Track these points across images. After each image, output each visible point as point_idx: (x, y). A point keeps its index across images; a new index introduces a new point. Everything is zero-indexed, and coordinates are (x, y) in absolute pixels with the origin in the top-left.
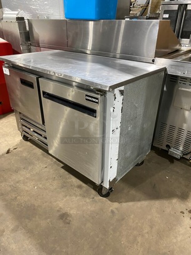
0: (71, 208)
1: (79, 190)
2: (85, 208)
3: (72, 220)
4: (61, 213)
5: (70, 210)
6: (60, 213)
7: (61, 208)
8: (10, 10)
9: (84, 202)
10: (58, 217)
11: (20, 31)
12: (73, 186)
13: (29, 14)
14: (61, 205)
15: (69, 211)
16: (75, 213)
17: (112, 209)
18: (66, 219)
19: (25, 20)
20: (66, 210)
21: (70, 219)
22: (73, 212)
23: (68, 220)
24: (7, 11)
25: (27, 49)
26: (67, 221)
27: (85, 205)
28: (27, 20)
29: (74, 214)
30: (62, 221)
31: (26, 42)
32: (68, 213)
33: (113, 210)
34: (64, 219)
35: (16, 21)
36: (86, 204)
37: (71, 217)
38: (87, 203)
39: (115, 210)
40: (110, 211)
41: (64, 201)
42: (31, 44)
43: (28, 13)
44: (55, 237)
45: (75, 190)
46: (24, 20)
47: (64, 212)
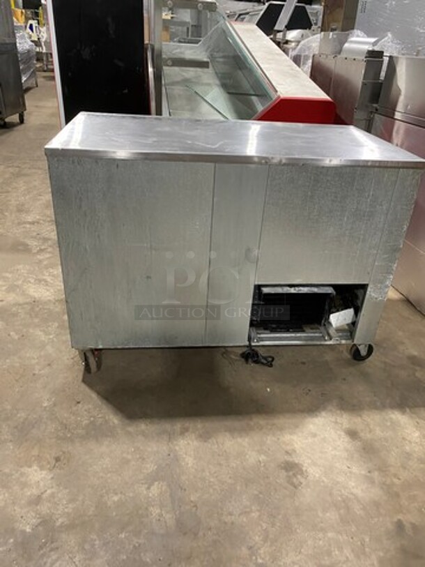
0: (314, 464)
1: (347, 439)
2: (341, 479)
3: (304, 483)
4: (291, 460)
5: (309, 464)
6: (288, 458)
7: (294, 451)
8: (365, 36)
9: (346, 468)
10: (282, 463)
11: (364, 79)
12: (340, 425)
13: (399, 44)
14: (297, 446)
15: (306, 465)
16: (317, 475)
17: (402, 518)
18: (295, 475)
19: (384, 58)
20: (302, 459)
21: (302, 480)
22: (314, 472)
23: (297, 479)
24: (358, 36)
25: (365, 119)
26: (295, 480)
27: (346, 474)
28: (388, 58)
29: (315, 476)
30: (285, 474)
31: (369, 104)
32: (304, 469)
33: (405, 523)
34: (291, 473)
35: (363, 58)
36: (348, 474)
37: (306, 478)
38: (351, 472)
39: (408, 526)
40: (395, 520)
41: (307, 441)
42: (377, 110)
43: (399, 42)
44: (261, 493)
45: (340, 435)
46: (382, 58)
47: (297, 462)
